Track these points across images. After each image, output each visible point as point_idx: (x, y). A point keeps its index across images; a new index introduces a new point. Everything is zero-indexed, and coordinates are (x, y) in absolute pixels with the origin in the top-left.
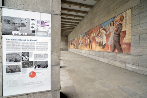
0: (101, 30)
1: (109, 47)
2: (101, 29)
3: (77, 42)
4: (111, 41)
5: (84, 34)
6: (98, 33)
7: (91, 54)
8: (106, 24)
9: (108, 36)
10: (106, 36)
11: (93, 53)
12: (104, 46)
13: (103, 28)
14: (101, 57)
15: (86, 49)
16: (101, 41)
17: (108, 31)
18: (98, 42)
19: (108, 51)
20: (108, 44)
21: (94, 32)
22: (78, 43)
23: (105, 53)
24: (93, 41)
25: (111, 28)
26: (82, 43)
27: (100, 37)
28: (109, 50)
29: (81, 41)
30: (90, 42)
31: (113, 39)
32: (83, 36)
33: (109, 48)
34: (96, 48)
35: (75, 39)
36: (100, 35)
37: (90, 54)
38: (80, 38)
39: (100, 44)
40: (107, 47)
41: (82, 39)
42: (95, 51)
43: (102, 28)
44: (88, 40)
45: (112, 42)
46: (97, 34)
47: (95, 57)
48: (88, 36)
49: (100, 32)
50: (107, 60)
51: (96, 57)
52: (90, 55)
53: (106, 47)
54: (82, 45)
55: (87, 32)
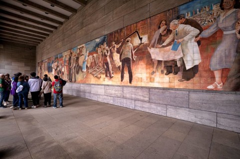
0: (176, 26)
1: (217, 75)
2: (176, 22)
3: (70, 64)
5: (98, 40)
6: (161, 35)
7: (128, 96)
8: (199, 5)
9: (206, 44)
10: (199, 43)
11: (140, 95)
12: (189, 74)
13: (183, 20)
14: (177, 106)
15: (107, 81)
16: (177, 58)
19: (210, 87)
21: (140, 31)
22: (74, 65)
23: (193, 96)
24: (140, 59)
25: (222, 18)
26: (91, 67)
27: (171, 47)
28: (218, 84)
29: (86, 59)
30: (126, 62)
31: (237, 52)
32: (93, 44)
33: (213, 78)
34: (152, 80)
35: (62, 57)
36: (168, 41)
37: (124, 97)
38: (81, 51)
40: (205, 74)
41: (91, 53)
42: (149, 89)
43: (178, 18)
44: (116, 57)
45: (233, 59)
46: (156, 36)
47: (147, 105)
48: (117, 46)
49: (169, 31)
50: (206, 115)
51: (153, 106)
52: (125, 101)
53: (201, 76)
54: (90, 71)
55: (111, 34)
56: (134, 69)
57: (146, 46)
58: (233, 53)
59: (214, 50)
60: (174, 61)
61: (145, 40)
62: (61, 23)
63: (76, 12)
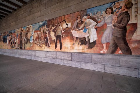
0: (86, 19)
1: (105, 46)
2: (85, 17)
3: (21, 37)
4: (108, 37)
5: (41, 23)
6: (78, 24)
7: (59, 57)
8: (96, 10)
9: (100, 30)
10: (96, 29)
11: (66, 57)
12: (92, 45)
13: (89, 17)
14: (86, 62)
15: (46, 49)
16: (86, 36)
17: (100, 22)
18: (77, 38)
19: (102, 52)
20: (101, 41)
21: (67, 21)
22: (23, 38)
23: (94, 56)
24: (67, 36)
25: (106, 18)
26: (36, 39)
27: (83, 30)
28: (105, 50)
29: (33, 35)
30: (58, 37)
31: (113, 35)
32: (37, 26)
33: (103, 47)
34: (73, 48)
35: (15, 32)
36: (81, 27)
37: (57, 58)
38: (29, 29)
39: (83, 41)
40: (99, 45)
41: (36, 31)
42: (72, 53)
43: (87, 15)
44: (53, 34)
45: (111, 38)
46: (75, 24)
47: (70, 62)
48: (53, 28)
49: (82, 22)
50: (100, 66)
51: (74, 63)
52: (57, 60)
53: (97, 46)
54: (35, 42)
55: (49, 20)
56: (63, 42)
57: (70, 29)
58: (111, 35)
59: (103, 33)
60: (85, 38)
61: (69, 25)
62: (15, 10)
63: (26, 4)
